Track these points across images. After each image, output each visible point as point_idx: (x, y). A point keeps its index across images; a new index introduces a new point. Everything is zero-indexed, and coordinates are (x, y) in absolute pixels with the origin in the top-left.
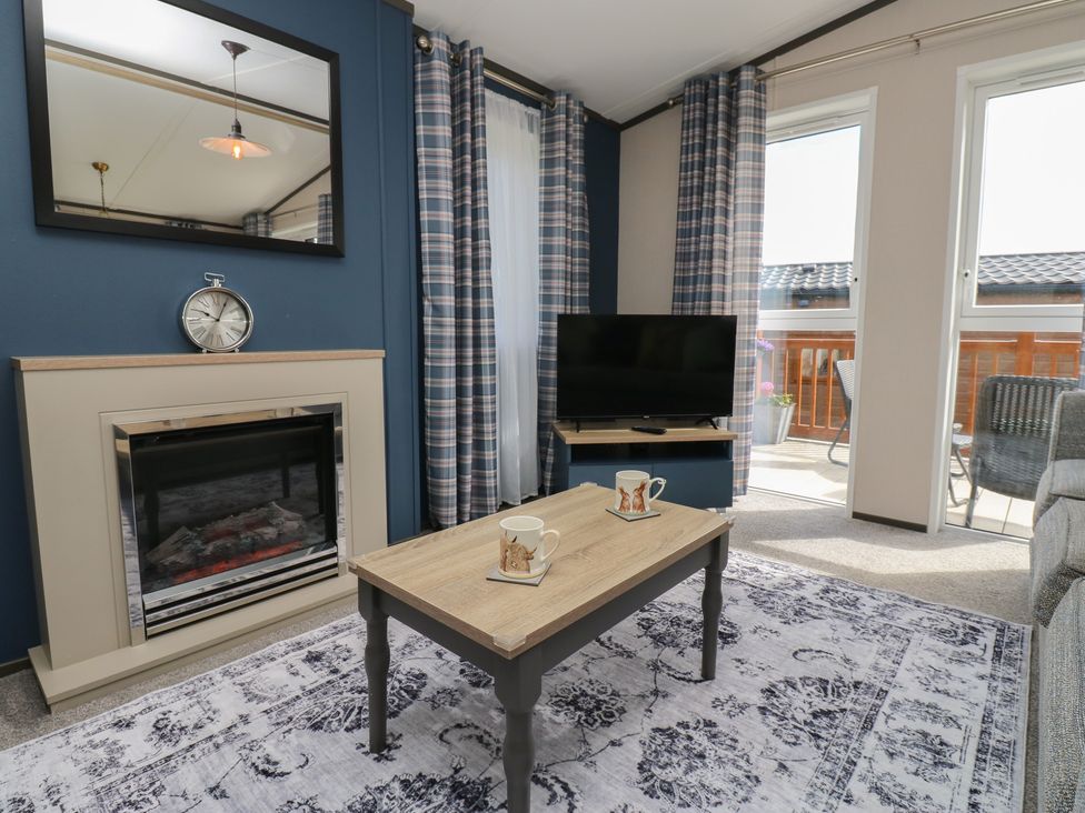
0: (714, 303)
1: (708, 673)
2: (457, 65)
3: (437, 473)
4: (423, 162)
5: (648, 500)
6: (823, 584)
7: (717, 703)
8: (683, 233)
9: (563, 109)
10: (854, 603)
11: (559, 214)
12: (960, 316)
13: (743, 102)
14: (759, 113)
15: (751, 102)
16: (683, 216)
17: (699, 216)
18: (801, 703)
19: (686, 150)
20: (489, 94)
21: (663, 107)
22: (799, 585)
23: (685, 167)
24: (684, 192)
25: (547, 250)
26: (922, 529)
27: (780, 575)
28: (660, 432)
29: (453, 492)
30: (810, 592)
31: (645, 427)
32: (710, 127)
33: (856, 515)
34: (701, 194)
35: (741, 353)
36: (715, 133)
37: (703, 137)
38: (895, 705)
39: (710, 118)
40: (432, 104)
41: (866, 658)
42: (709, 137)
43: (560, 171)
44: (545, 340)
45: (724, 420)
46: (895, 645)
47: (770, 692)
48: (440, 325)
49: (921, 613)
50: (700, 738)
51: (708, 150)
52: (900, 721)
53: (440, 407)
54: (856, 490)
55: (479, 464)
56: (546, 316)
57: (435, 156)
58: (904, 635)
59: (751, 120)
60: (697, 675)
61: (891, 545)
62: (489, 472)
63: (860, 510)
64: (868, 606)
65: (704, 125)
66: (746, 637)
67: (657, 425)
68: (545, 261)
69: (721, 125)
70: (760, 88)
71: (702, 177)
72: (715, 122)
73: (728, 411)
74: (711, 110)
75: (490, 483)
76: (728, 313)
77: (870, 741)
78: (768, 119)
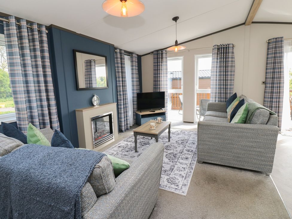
0: (161, 89)
1: (169, 141)
2: (121, 53)
3: (121, 122)
4: (117, 70)
5: (161, 121)
6: (181, 131)
7: (171, 143)
8: (155, 77)
9: (134, 57)
10: (185, 132)
11: (135, 75)
12: (196, 91)
13: (164, 56)
14: (166, 58)
15: (165, 56)
16: (155, 74)
17: (157, 74)
18: (180, 142)
19: (154, 63)
20: (125, 56)
21: (149, 54)
22: (178, 131)
23: (154, 66)
24: (155, 70)
25: (133, 81)
26: (193, 123)
27: (175, 131)
28: (154, 112)
29: (124, 124)
30: (179, 132)
31: (152, 111)
32: (158, 60)
33: (184, 122)
34: (157, 70)
35: (166, 97)
36: (159, 60)
37: (157, 61)
38: (190, 141)
39: (158, 58)
40: (118, 61)
41: (186, 137)
42: (158, 61)
43: (134, 67)
44: (133, 97)
45: (163, 109)
46: (190, 136)
47: (176, 141)
48: (121, 97)
49: (193, 132)
50: (170, 146)
51: (158, 63)
52: (190, 142)
53: (121, 111)
54: (184, 118)
55: (127, 120)
56: (133, 93)
57: (119, 69)
58: (190, 135)
59: (165, 59)
60: (168, 141)
61: (189, 125)
62: (128, 121)
63: (185, 121)
64: (186, 133)
65: (157, 59)
66: (172, 137)
67: (153, 110)
68: (133, 83)
69: (160, 59)
70: (166, 54)
71: (157, 68)
72: (159, 59)
73: (164, 107)
74: (158, 57)
75: (128, 123)
76: (163, 91)
77: (187, 143)
78: (168, 59)
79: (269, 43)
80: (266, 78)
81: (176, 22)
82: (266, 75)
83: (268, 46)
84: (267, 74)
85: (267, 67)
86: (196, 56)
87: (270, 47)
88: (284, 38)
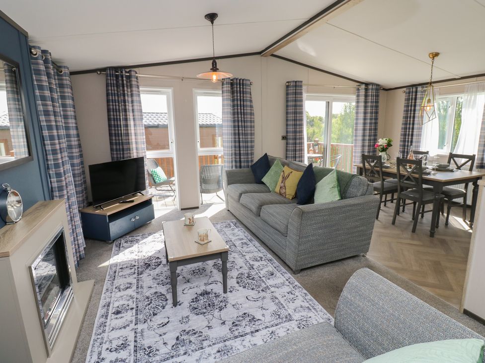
0: (131, 152)
9: (67, 75)
11: (72, 121)
12: (198, 152)
13: (132, 83)
14: (138, 87)
15: (136, 83)
16: (113, 120)
19: (111, 94)
21: (92, 71)
23: (112, 101)
24: (113, 110)
25: (68, 136)
26: (197, 208)
28: (133, 201)
32: (121, 89)
33: (182, 209)
36: (124, 91)
37: (118, 91)
39: (121, 85)
40: (41, 80)
42: (121, 92)
43: (69, 102)
56: (73, 166)
59: (136, 89)
69: (126, 88)
72: (123, 87)
73: (144, 188)
74: (120, 82)
78: (140, 89)
79: (287, 87)
80: (287, 132)
81: (212, 23)
82: (287, 128)
83: (287, 90)
84: (289, 127)
85: (287, 117)
86: (195, 91)
87: (289, 91)
88: (303, 83)
